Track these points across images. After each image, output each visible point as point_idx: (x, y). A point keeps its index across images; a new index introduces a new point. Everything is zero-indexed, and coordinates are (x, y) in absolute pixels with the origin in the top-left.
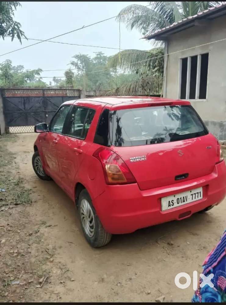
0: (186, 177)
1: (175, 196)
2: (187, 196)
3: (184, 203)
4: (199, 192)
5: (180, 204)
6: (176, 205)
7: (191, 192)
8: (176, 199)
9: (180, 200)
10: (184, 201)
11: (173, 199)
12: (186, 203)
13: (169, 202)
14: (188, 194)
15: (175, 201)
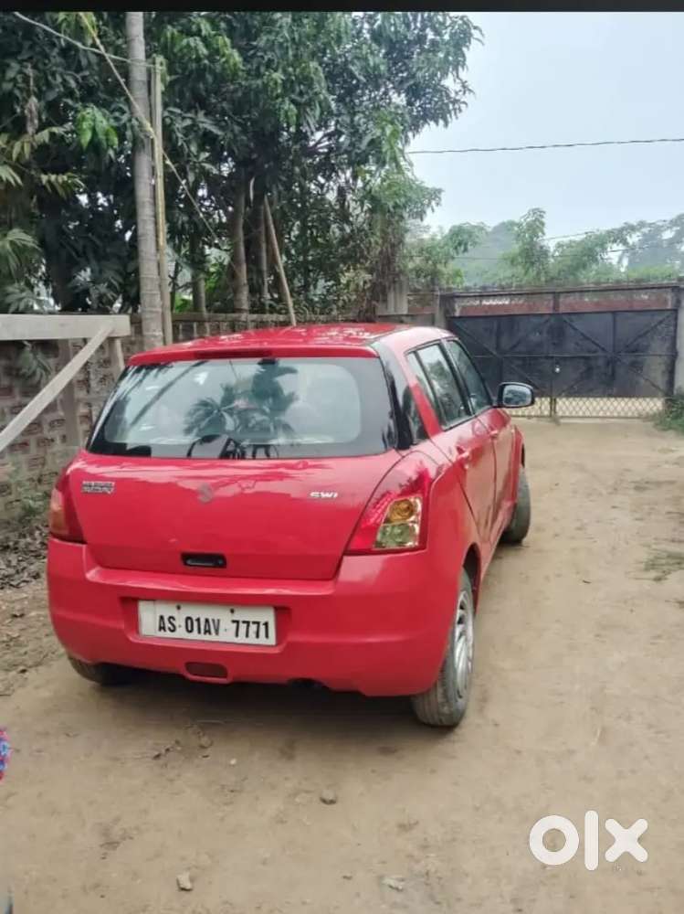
0: (217, 566)
1: (179, 608)
2: (219, 621)
3: (207, 637)
4: (262, 621)
5: (195, 635)
6: (181, 633)
7: (232, 611)
8: (185, 617)
9: (195, 624)
10: (208, 631)
11: (174, 615)
12: (213, 637)
13: (162, 618)
14: (223, 616)
15: (180, 622)
